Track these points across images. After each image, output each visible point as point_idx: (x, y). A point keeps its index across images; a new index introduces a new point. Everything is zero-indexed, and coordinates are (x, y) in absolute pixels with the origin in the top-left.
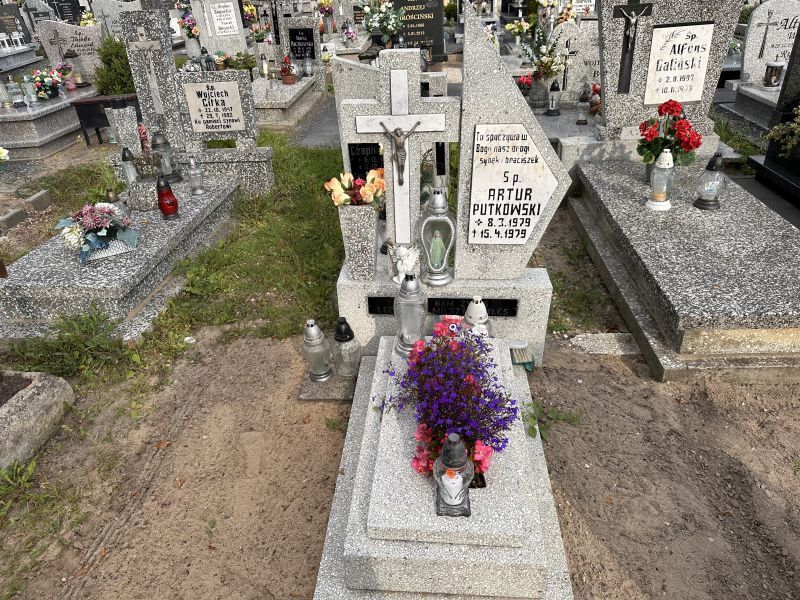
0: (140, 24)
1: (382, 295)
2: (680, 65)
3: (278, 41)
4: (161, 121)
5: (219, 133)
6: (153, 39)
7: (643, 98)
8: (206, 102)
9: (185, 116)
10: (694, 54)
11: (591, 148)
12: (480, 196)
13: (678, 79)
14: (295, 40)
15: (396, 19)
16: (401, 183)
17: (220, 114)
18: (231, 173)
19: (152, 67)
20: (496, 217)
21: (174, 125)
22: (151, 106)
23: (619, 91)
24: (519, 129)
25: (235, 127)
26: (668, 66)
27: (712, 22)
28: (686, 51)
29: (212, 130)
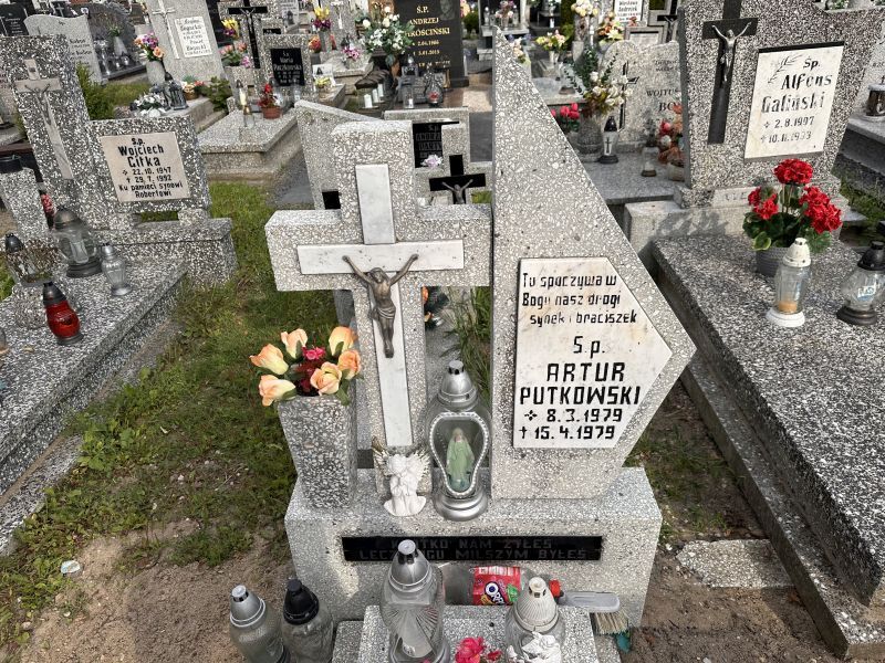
0: (29, 56)
1: (366, 533)
2: (796, 104)
3: (257, 65)
4: (70, 188)
5: (155, 202)
6: (50, 76)
7: (743, 149)
8: (133, 161)
9: (104, 181)
10: (815, 88)
11: (671, 219)
12: (531, 374)
13: (792, 122)
14: (279, 63)
15: (402, 35)
16: (389, 354)
17: (154, 177)
18: (174, 257)
19: (52, 115)
20: (560, 408)
21: (90, 193)
22: (55, 169)
23: (710, 141)
24: (602, 267)
25: (176, 193)
26: (779, 106)
27: (841, 44)
28: (803, 84)
29: (145, 199)
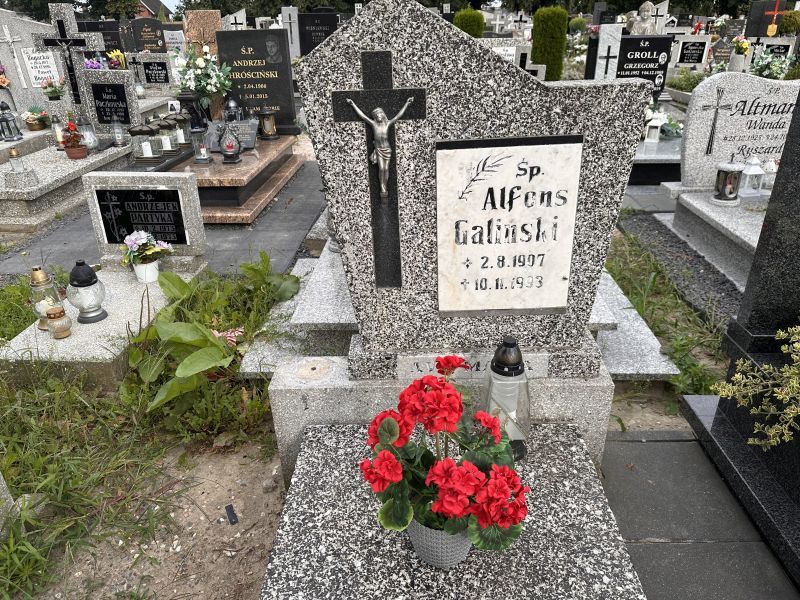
2: (510, 233)
7: (435, 297)
10: (540, 209)
13: (509, 261)
14: (101, 99)
23: (380, 282)
26: (484, 234)
27: (578, 139)
28: (518, 203)
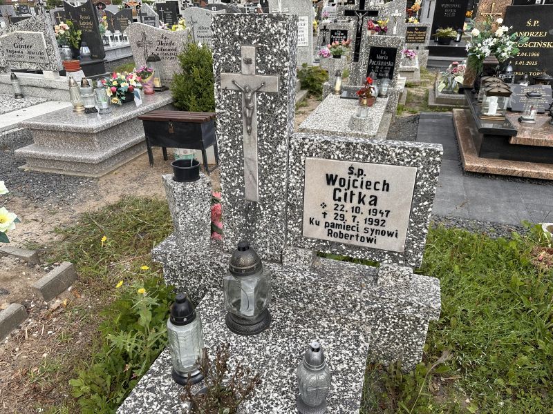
0: (249, 41)
4: (250, 210)
6: (269, 72)
9: (295, 209)
14: (374, 59)
17: (360, 218)
19: (255, 123)
25: (383, 243)
29: (338, 240)
